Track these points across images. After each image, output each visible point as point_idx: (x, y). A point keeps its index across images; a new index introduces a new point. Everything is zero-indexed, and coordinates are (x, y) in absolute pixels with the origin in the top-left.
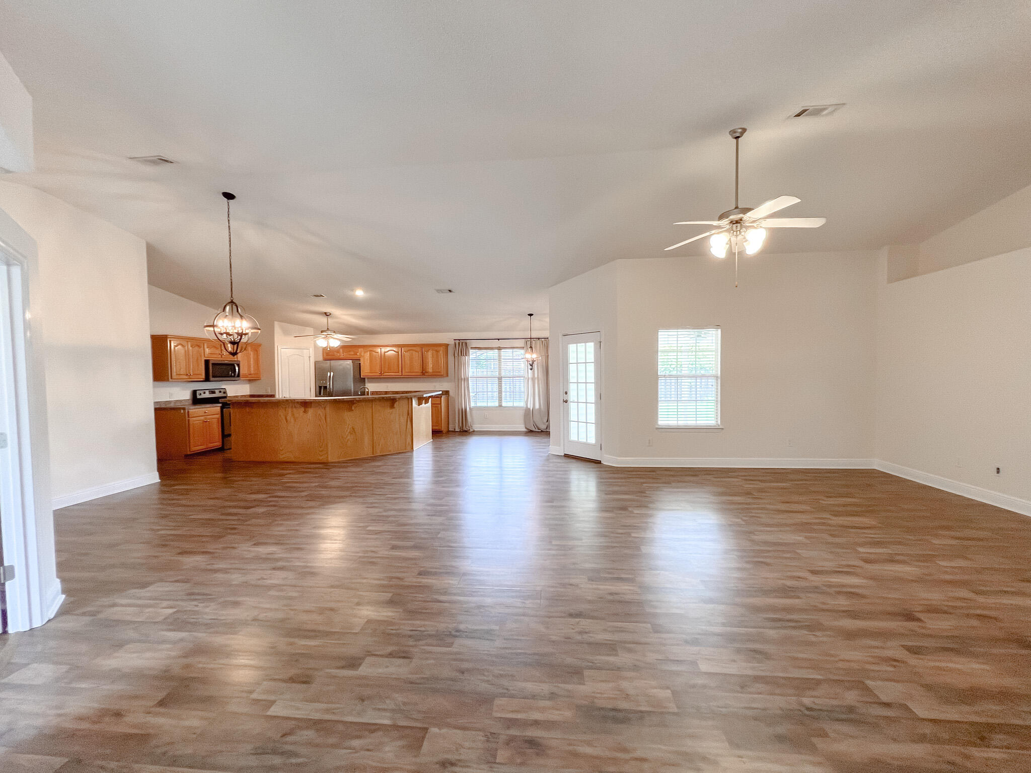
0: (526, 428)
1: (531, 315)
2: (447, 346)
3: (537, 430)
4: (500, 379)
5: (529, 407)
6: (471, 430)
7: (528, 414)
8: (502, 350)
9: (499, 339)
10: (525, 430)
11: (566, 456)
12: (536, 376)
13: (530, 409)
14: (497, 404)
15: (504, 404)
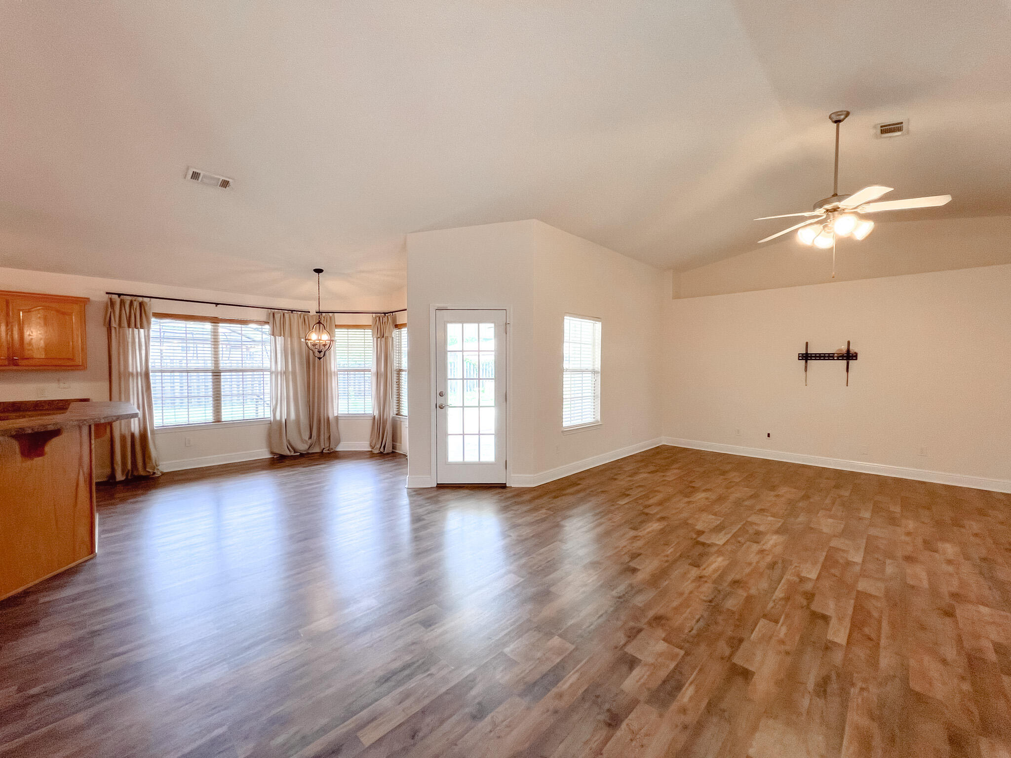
0: (272, 453)
1: (319, 271)
2: (82, 302)
3: (293, 454)
4: (216, 374)
5: (278, 418)
6: (158, 474)
7: (275, 429)
8: (220, 325)
9: (217, 304)
10: (270, 456)
11: (441, 487)
12: (290, 369)
13: (280, 421)
14: (209, 417)
15: (226, 416)
